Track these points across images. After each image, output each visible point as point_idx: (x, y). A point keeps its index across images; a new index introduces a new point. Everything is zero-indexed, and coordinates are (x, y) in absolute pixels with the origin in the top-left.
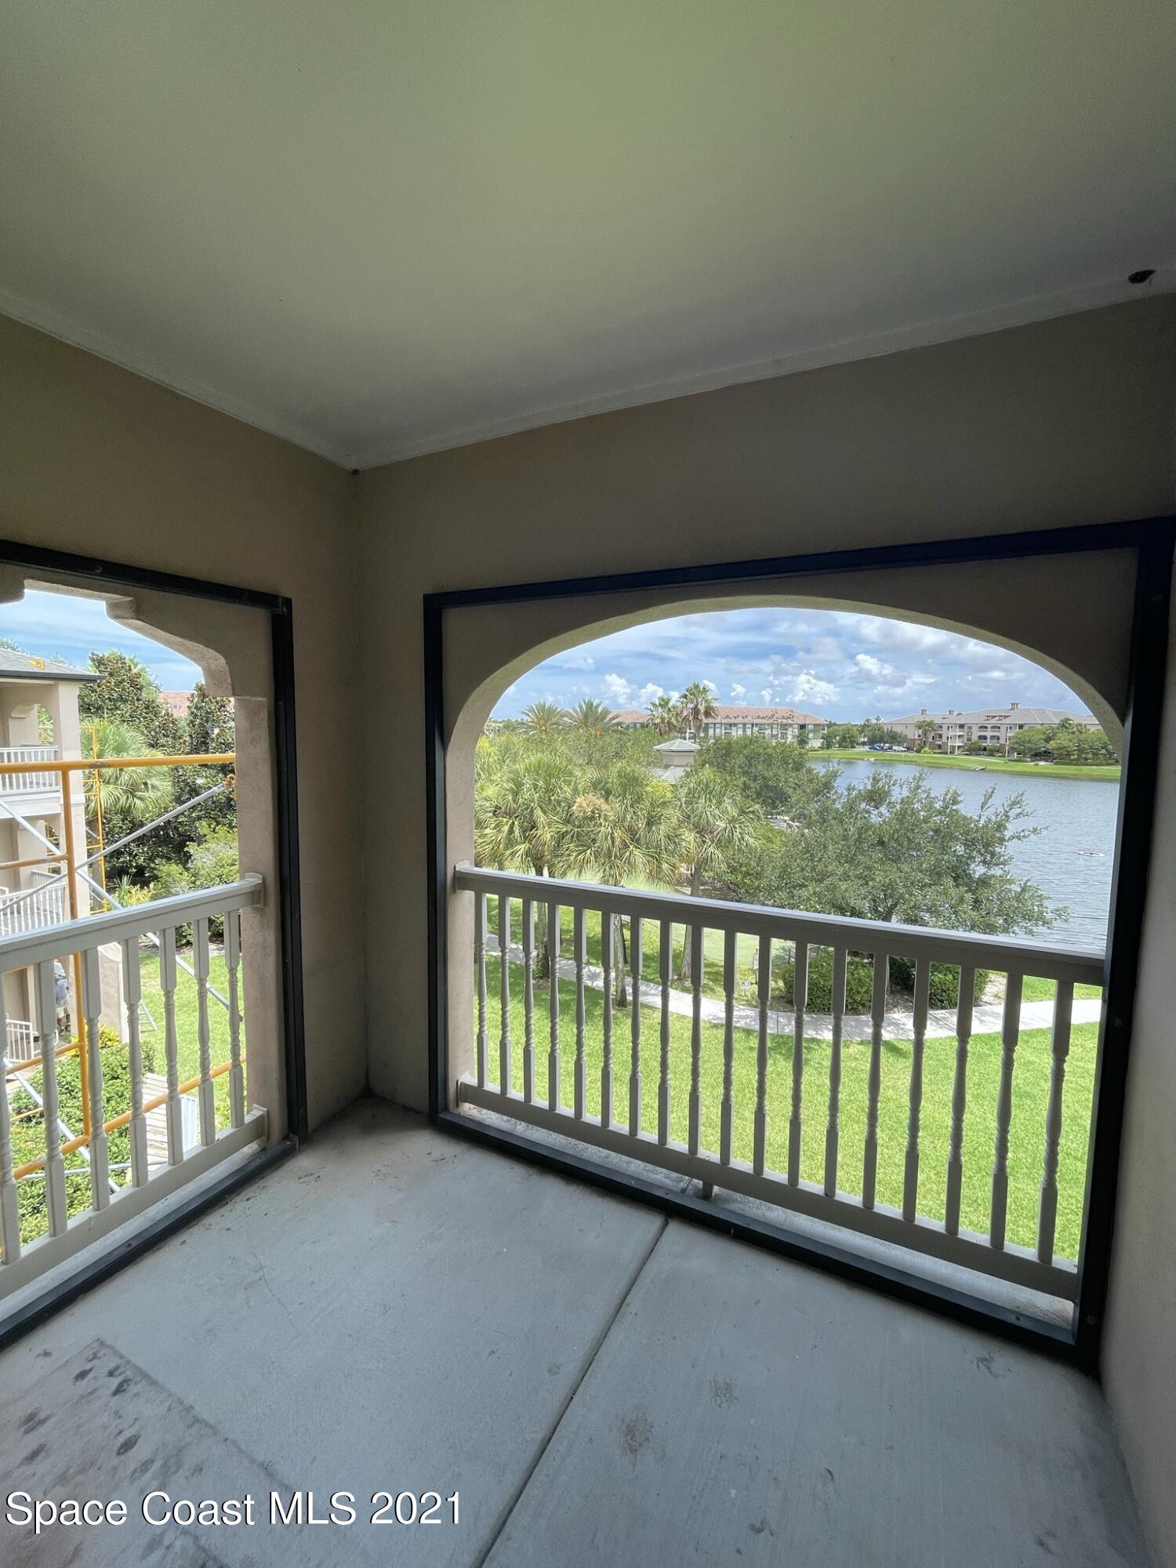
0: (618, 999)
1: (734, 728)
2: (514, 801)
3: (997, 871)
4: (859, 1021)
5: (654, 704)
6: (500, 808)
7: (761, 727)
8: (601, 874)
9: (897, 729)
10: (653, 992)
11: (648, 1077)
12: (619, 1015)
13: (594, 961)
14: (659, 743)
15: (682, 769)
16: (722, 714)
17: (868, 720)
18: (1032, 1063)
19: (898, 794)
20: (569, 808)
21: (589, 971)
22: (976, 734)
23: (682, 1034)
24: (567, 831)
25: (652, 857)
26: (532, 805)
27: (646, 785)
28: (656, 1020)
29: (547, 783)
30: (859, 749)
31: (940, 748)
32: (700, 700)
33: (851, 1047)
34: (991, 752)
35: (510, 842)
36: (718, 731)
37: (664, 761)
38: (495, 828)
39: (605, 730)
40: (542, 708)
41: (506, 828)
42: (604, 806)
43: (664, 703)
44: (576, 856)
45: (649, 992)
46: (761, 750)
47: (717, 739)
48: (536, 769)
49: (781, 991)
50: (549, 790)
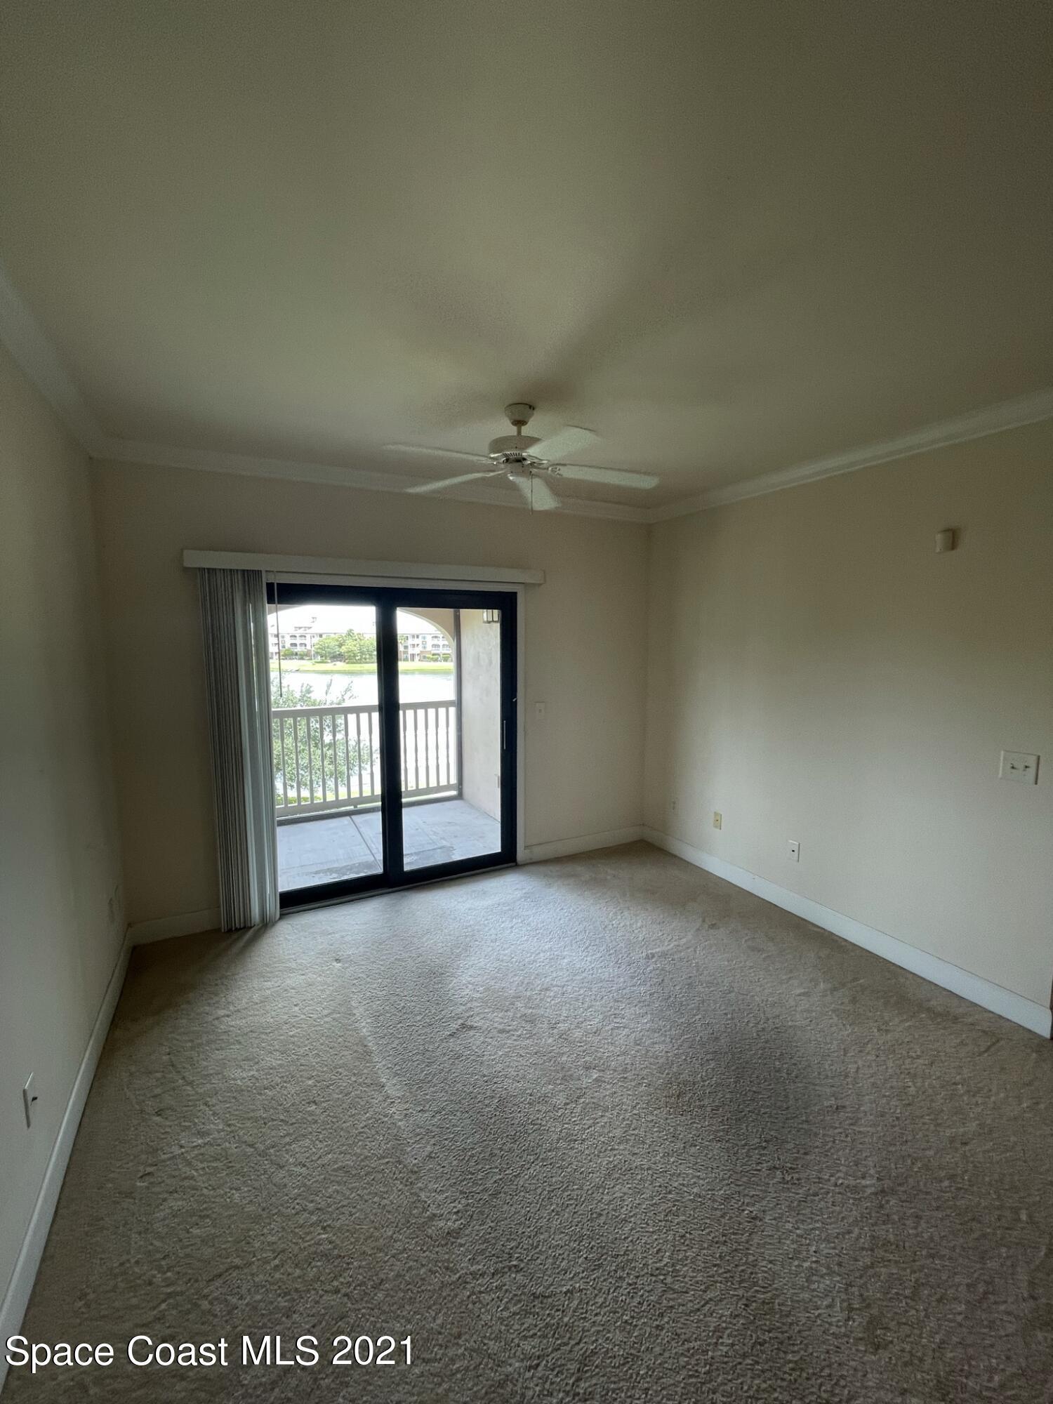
34: (301, 657)
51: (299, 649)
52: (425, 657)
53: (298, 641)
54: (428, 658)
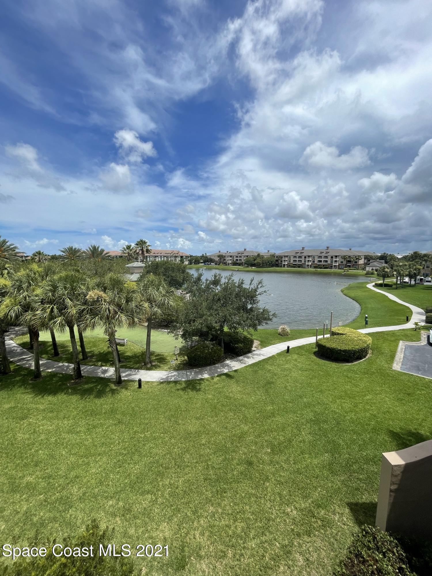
0: (117, 381)
1: (157, 258)
2: (53, 296)
3: (254, 306)
4: (215, 367)
5: (124, 248)
6: (45, 300)
7: (167, 257)
8: (104, 328)
9: (212, 258)
10: (134, 373)
11: (135, 416)
12: (119, 388)
13: (104, 364)
14: (128, 264)
15: (139, 274)
16: (153, 252)
17: (203, 255)
18: (270, 370)
19: (223, 281)
20: (85, 297)
21: (102, 369)
22: (235, 259)
23: (149, 390)
24: (84, 309)
25: (130, 316)
26: (64, 297)
27: (124, 284)
28: (136, 387)
29: (72, 286)
30: (201, 264)
31: (225, 264)
32: (144, 246)
33: (215, 379)
34: (239, 265)
35: (52, 317)
36: (151, 259)
37: (131, 271)
38: (42, 310)
39: (103, 259)
40: (71, 249)
41: (49, 310)
42: (104, 295)
43: (129, 247)
44: (90, 321)
45: (132, 374)
46: (170, 266)
47: (152, 262)
48: (66, 279)
49: (186, 361)
50: (73, 289)
51: (238, 262)
52: (289, 266)
53: (238, 259)
54: (291, 266)
